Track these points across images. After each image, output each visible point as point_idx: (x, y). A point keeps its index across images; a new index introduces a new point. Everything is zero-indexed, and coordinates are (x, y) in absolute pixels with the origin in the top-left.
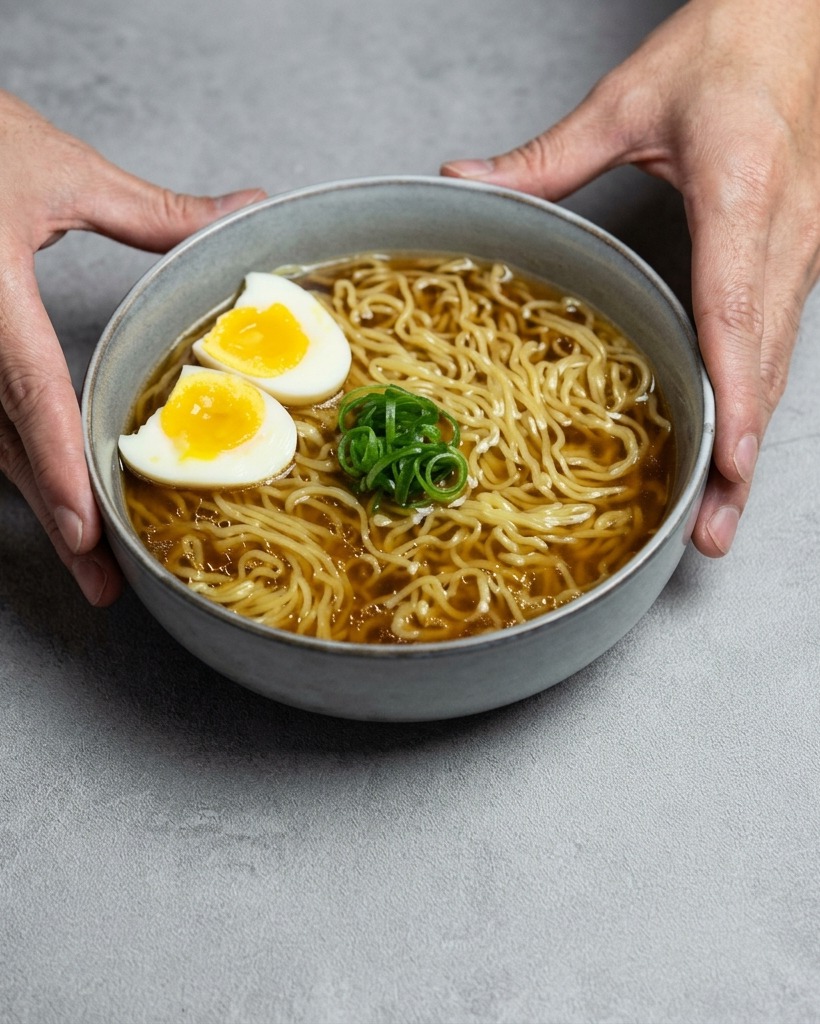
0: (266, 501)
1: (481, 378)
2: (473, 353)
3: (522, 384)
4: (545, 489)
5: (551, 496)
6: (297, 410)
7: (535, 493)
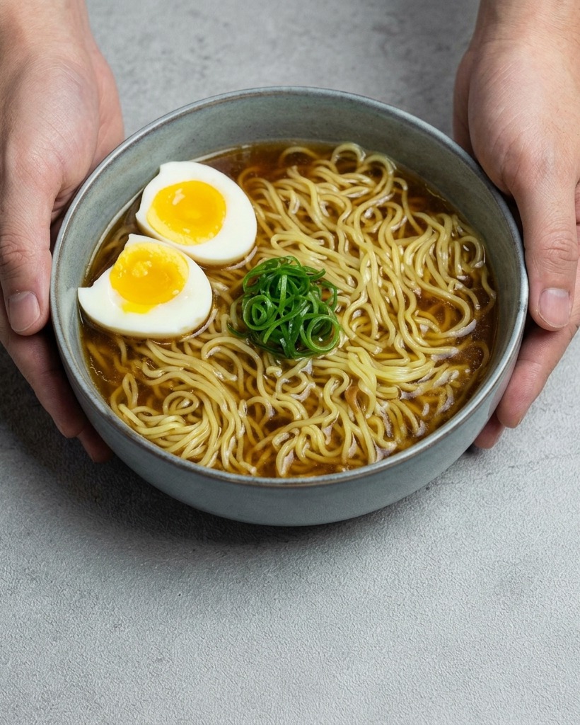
0: (188, 349)
1: (355, 250)
2: (349, 229)
3: (386, 257)
4: (399, 346)
5: (403, 353)
6: (211, 270)
7: (390, 350)
